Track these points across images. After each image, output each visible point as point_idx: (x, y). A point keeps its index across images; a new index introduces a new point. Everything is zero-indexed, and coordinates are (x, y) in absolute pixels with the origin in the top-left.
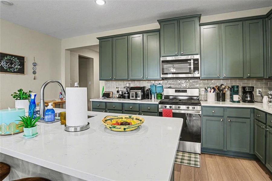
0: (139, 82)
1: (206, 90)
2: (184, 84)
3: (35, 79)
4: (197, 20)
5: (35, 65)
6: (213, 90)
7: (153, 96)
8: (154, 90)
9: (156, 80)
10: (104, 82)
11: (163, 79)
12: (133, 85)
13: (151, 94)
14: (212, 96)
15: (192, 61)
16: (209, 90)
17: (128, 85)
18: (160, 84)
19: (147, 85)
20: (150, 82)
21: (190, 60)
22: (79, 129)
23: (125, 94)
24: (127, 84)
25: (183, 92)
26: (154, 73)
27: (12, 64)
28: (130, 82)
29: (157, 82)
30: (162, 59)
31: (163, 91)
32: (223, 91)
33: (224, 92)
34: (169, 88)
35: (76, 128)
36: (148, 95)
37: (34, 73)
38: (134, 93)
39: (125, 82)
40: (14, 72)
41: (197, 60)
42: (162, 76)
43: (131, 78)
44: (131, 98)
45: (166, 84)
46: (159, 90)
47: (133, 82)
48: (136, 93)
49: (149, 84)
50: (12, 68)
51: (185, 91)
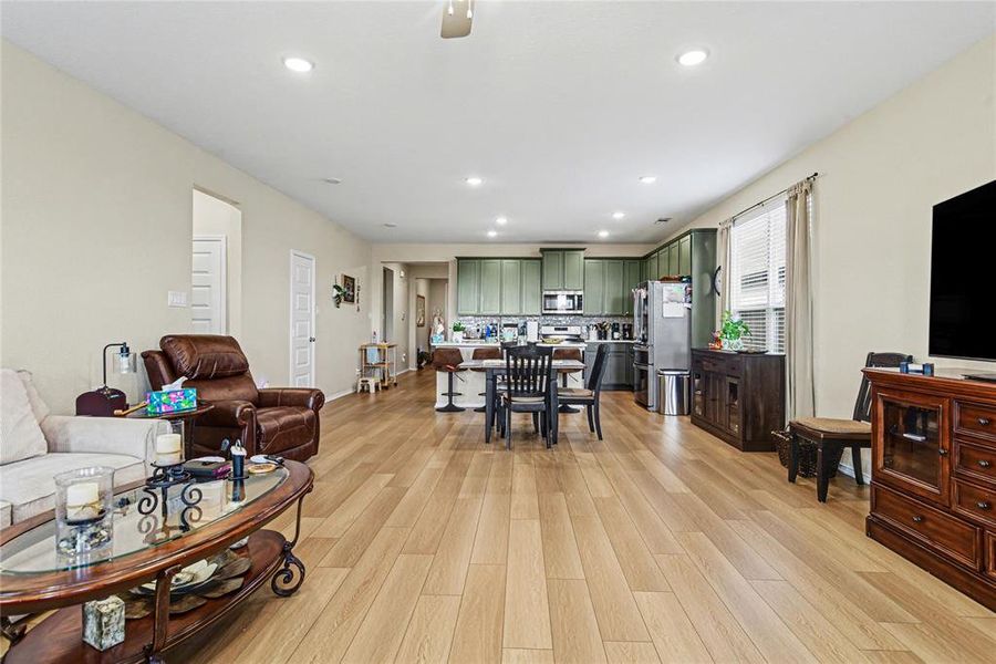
1: (588, 327)
2: (566, 321)
4: (582, 254)
6: (595, 328)
14: (594, 333)
15: (576, 297)
16: (591, 327)
25: (564, 330)
30: (544, 293)
33: (606, 330)
42: (544, 312)
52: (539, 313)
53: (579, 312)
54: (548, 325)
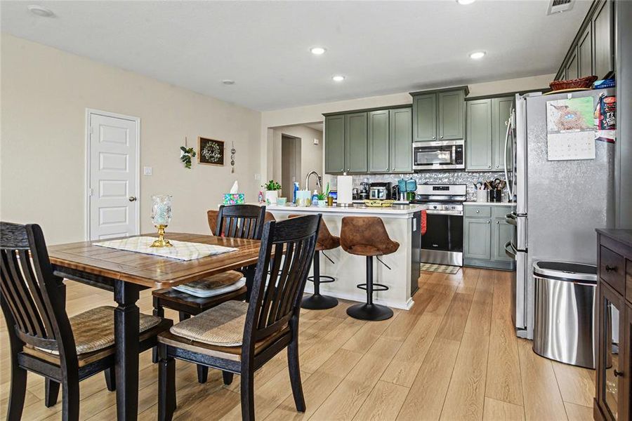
0: (382, 176)
1: (475, 185)
2: (444, 179)
3: (233, 172)
4: (462, 94)
5: (233, 152)
6: (483, 187)
7: (402, 195)
8: (403, 188)
9: (406, 174)
10: (329, 176)
11: (416, 172)
12: (372, 180)
13: (399, 193)
14: (482, 194)
15: (454, 148)
16: (478, 186)
17: (366, 181)
18: (411, 179)
19: (394, 180)
20: (397, 175)
21: (451, 146)
22: (347, 205)
23: (362, 192)
24: (365, 179)
25: (444, 190)
26: (404, 163)
27: (212, 152)
28: (369, 176)
29: (407, 176)
30: (414, 145)
31: (416, 188)
32: (497, 188)
33: (499, 189)
34: (424, 184)
35: (345, 204)
36: (394, 194)
37: (233, 163)
38: (376, 191)
39: (362, 177)
40: (215, 163)
41: (461, 146)
42: (414, 167)
43: (372, 170)
44: (371, 197)
45: (420, 179)
46: (410, 188)
47: (373, 176)
48: (378, 190)
49: (397, 180)
50: (213, 157)
51: (447, 189)
52: (409, 170)
53: (459, 166)
54: (426, 184)
